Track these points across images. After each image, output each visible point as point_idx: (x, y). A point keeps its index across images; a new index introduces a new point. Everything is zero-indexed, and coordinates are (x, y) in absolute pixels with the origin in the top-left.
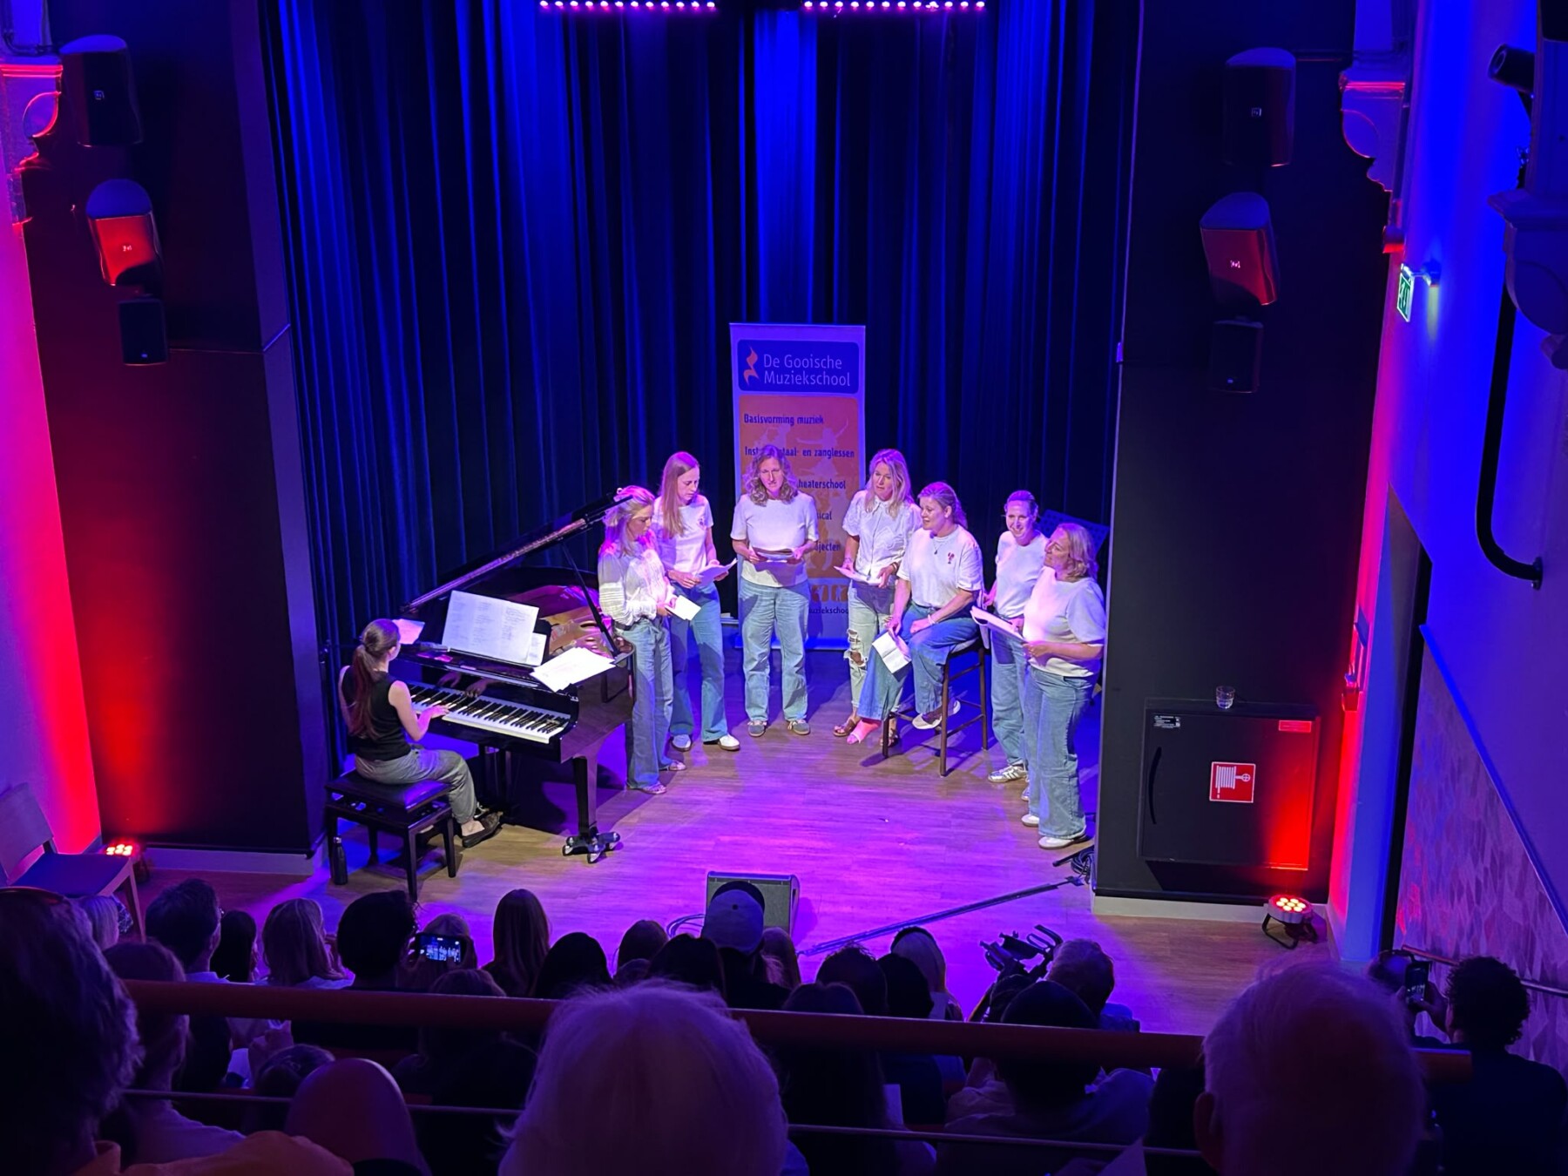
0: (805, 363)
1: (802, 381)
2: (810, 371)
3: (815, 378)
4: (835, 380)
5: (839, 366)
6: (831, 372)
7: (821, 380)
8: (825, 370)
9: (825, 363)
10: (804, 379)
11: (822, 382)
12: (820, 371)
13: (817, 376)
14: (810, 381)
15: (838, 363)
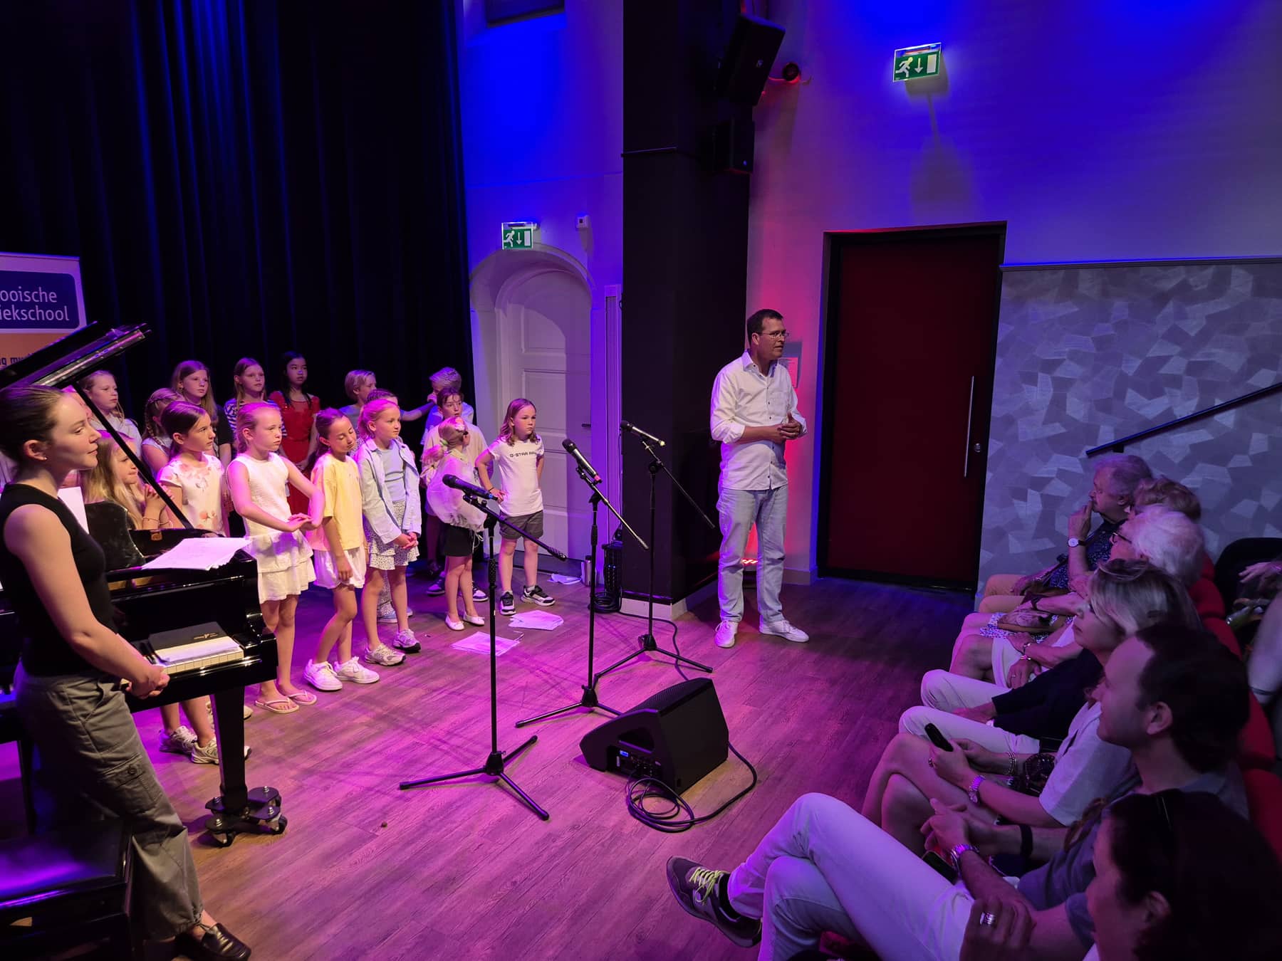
0: (14, 295)
1: (11, 316)
2: (19, 305)
3: (26, 313)
4: (50, 314)
5: (53, 299)
6: (45, 306)
7: (34, 315)
8: (39, 304)
9: (37, 297)
10: (14, 314)
11: (36, 318)
12: (31, 305)
13: (28, 311)
14: (19, 314)
15: (52, 297)
